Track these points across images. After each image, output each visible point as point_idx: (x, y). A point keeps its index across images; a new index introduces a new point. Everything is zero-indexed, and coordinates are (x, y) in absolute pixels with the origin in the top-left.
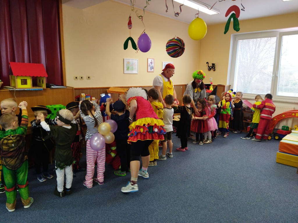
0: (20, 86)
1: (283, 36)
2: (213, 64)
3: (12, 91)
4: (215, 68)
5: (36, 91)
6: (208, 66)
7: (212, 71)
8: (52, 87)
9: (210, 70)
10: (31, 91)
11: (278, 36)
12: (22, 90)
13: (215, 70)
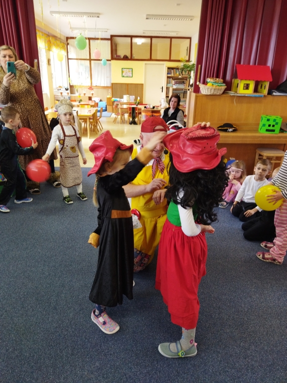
0: (241, 91)
3: (233, 96)
5: (256, 97)
8: (274, 94)
10: (252, 97)
12: (243, 95)
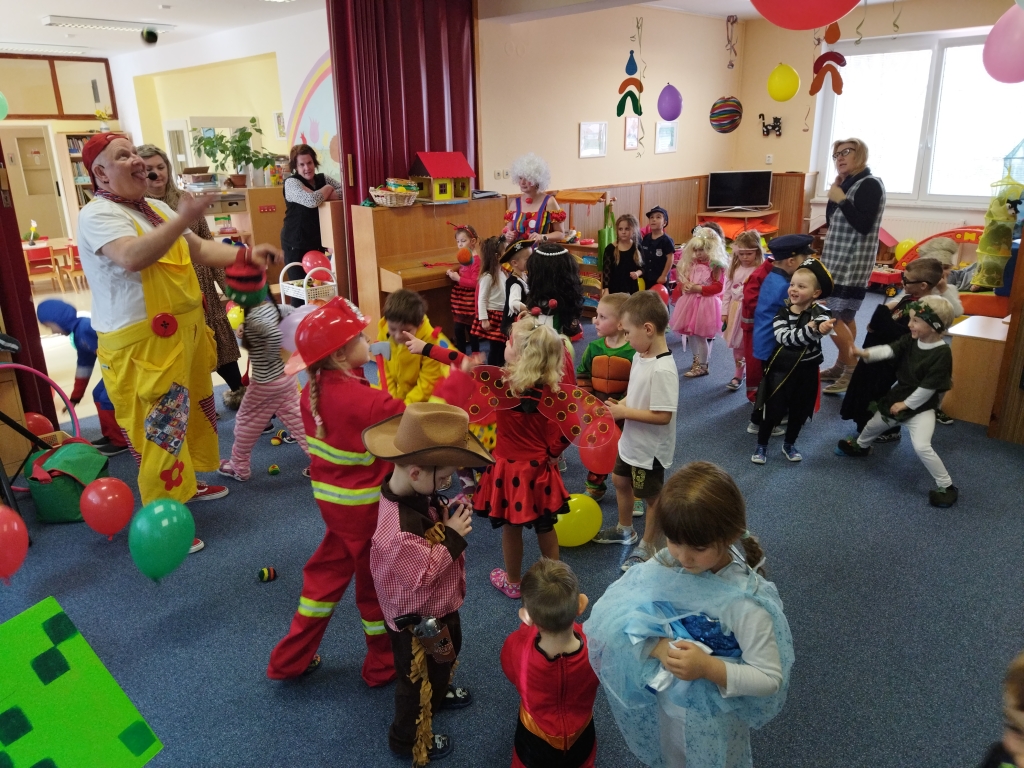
1: (949, 49)
2: (777, 120)
3: (429, 206)
4: (780, 128)
6: (761, 125)
7: (773, 136)
9: (768, 134)
10: (454, 204)
11: (936, 47)
12: (442, 203)
13: (780, 135)
